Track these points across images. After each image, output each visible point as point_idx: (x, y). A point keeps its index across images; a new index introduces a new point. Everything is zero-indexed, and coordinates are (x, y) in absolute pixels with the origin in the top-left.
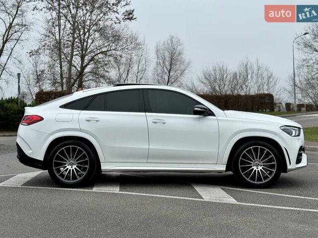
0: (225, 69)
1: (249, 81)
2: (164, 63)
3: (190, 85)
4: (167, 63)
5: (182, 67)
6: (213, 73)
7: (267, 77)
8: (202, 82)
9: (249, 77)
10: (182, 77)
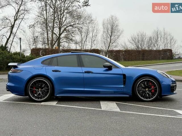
0: (144, 34)
1: (159, 42)
2: (107, 31)
3: (123, 44)
4: (110, 32)
5: (119, 34)
6: (137, 37)
7: (170, 39)
8: (131, 43)
9: (159, 39)
10: (118, 40)
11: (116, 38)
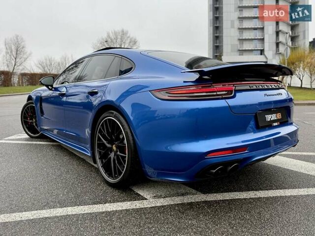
0: (53, 59)
2: (11, 52)
3: (29, 68)
4: (14, 53)
5: (25, 56)
6: (44, 61)
8: (38, 67)
10: (25, 63)
11: (23, 61)
